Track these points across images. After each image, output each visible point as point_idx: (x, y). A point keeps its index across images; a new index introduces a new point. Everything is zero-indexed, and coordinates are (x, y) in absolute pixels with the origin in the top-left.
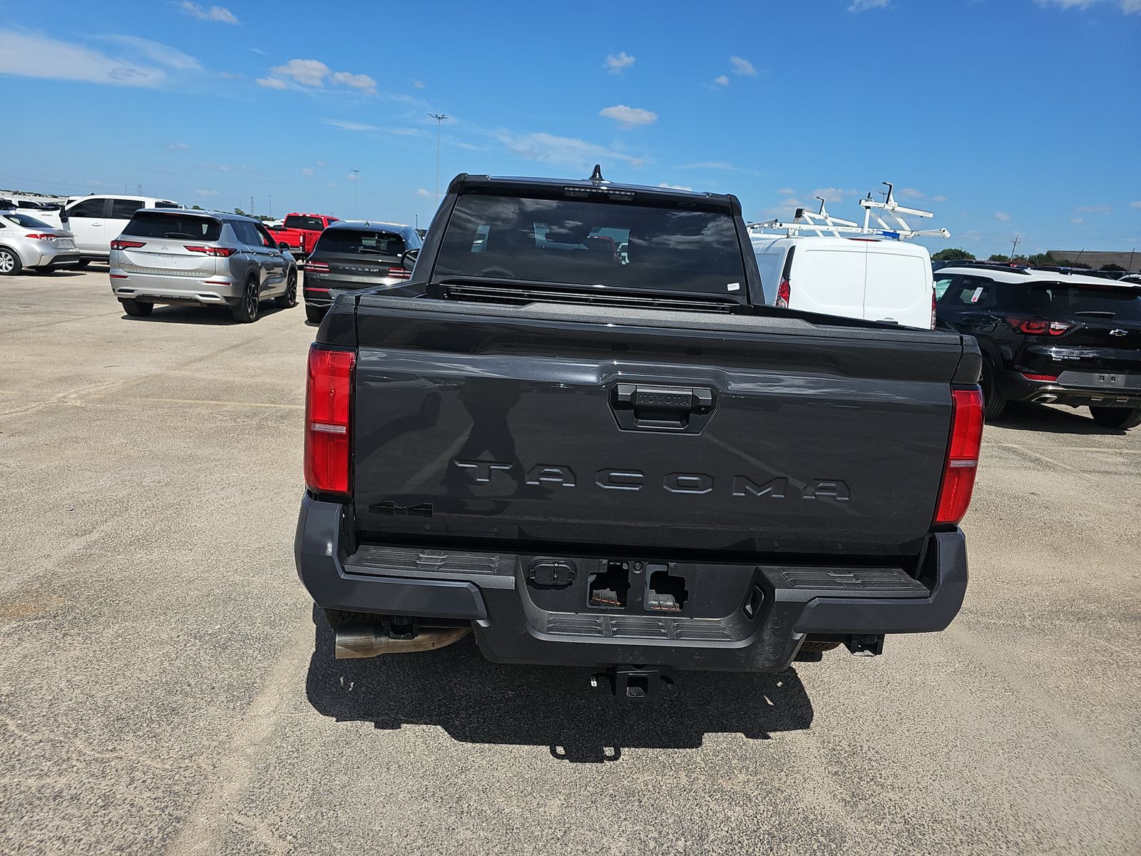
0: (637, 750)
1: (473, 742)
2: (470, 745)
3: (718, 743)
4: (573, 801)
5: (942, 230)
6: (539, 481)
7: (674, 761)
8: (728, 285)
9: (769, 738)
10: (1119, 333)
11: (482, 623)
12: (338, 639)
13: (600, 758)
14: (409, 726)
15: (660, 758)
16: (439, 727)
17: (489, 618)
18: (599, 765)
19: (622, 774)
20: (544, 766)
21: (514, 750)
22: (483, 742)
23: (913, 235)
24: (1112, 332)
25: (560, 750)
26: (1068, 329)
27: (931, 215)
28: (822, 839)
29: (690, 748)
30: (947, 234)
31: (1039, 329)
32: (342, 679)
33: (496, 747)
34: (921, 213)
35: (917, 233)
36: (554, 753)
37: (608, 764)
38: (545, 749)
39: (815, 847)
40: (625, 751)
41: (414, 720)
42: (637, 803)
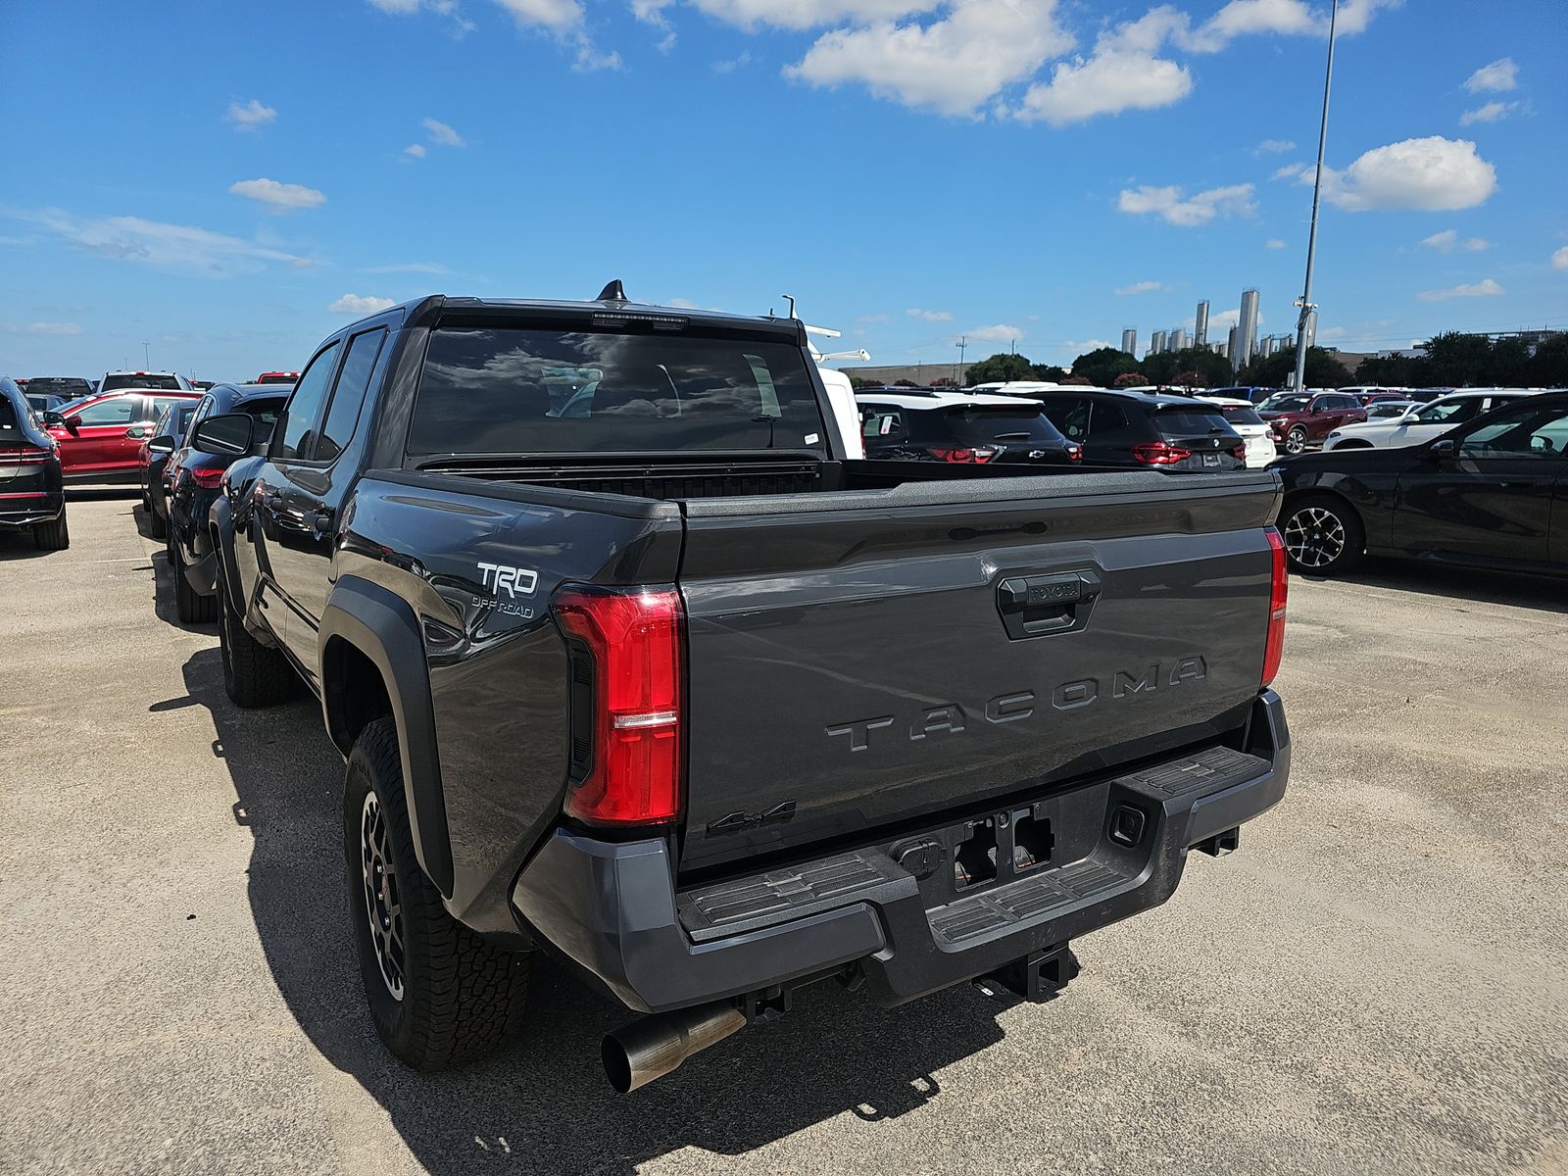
0: (947, 1069)
1: (755, 1147)
2: (753, 1153)
3: (1019, 1022)
4: (942, 1167)
5: (862, 350)
6: (925, 733)
7: (996, 1065)
8: (806, 437)
9: (1057, 995)
10: (1037, 454)
11: (884, 956)
12: (632, 1060)
13: (921, 1099)
14: (647, 1164)
15: (979, 1068)
16: (688, 1147)
17: (890, 944)
18: (925, 1107)
19: (961, 1105)
20: (868, 1139)
21: (814, 1135)
22: (767, 1141)
23: (823, 359)
24: (1031, 455)
25: (866, 1108)
26: (993, 455)
27: (838, 334)
28: (1204, 1086)
29: (997, 1041)
30: (867, 356)
31: (966, 458)
32: (478, 1140)
33: (789, 1141)
34: (828, 332)
35: (828, 356)
36: (861, 1115)
37: (933, 1101)
38: (848, 1115)
39: (1207, 1098)
40: (935, 1075)
41: (644, 1153)
42: (1009, 1134)
